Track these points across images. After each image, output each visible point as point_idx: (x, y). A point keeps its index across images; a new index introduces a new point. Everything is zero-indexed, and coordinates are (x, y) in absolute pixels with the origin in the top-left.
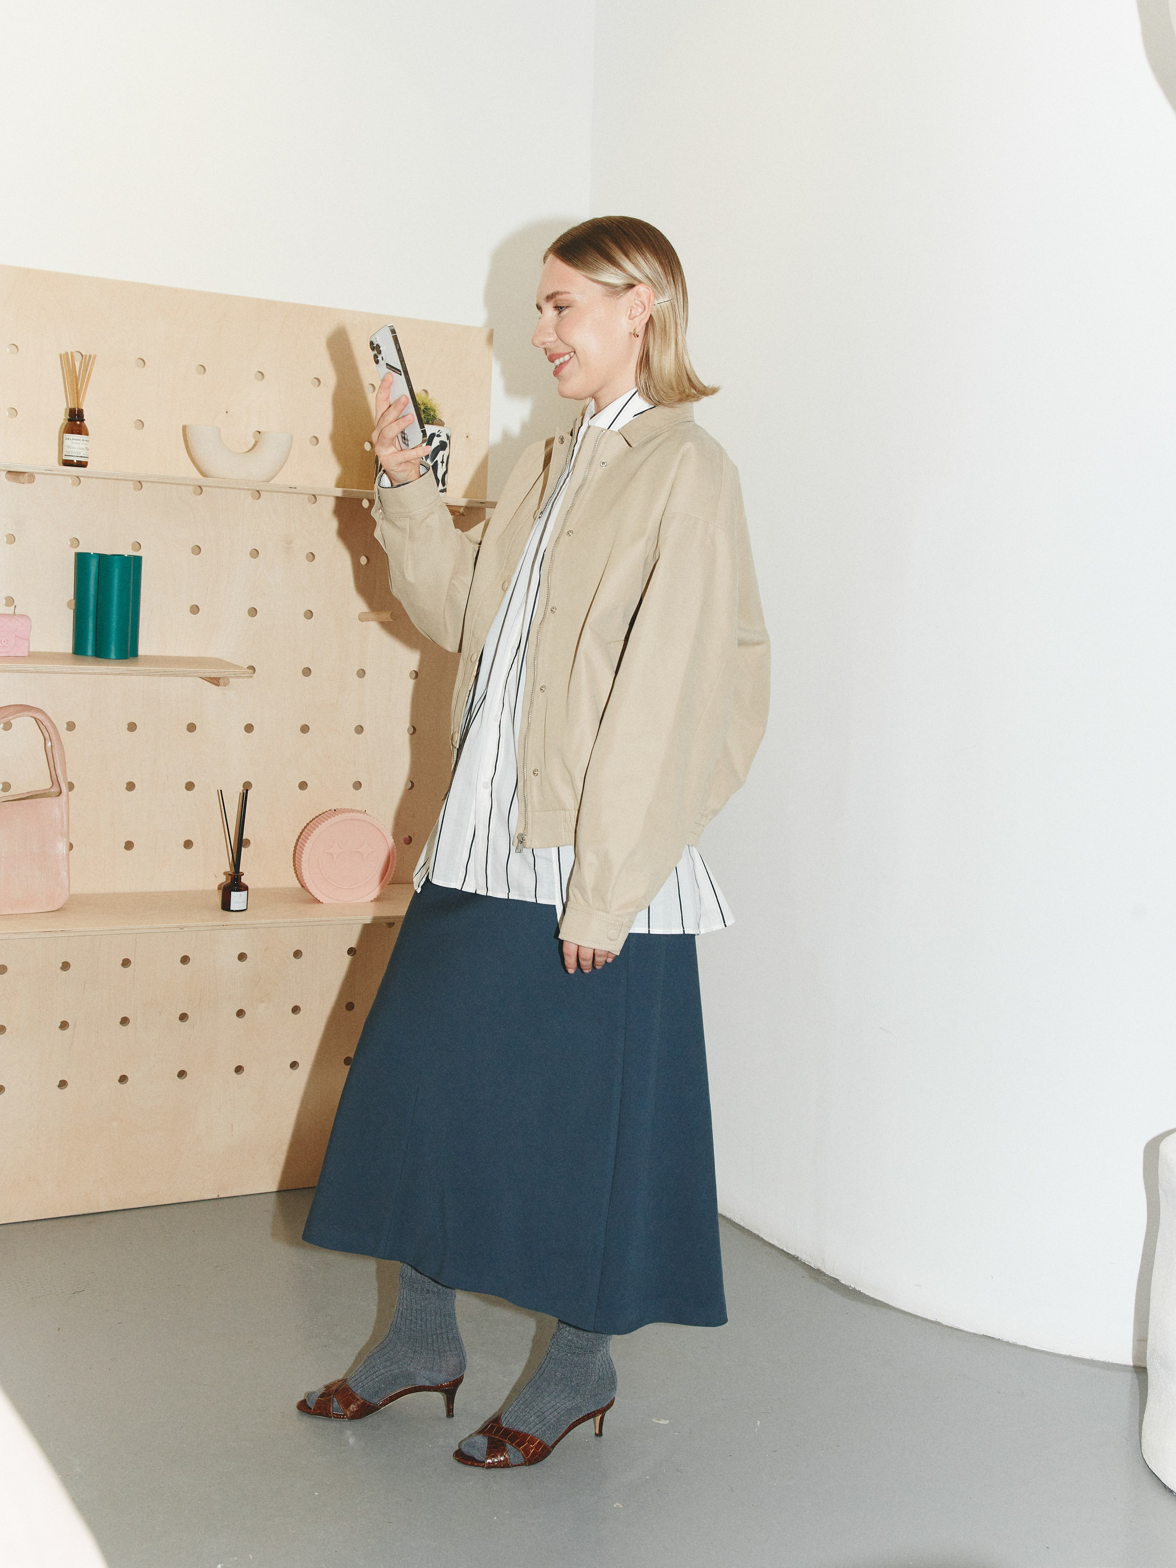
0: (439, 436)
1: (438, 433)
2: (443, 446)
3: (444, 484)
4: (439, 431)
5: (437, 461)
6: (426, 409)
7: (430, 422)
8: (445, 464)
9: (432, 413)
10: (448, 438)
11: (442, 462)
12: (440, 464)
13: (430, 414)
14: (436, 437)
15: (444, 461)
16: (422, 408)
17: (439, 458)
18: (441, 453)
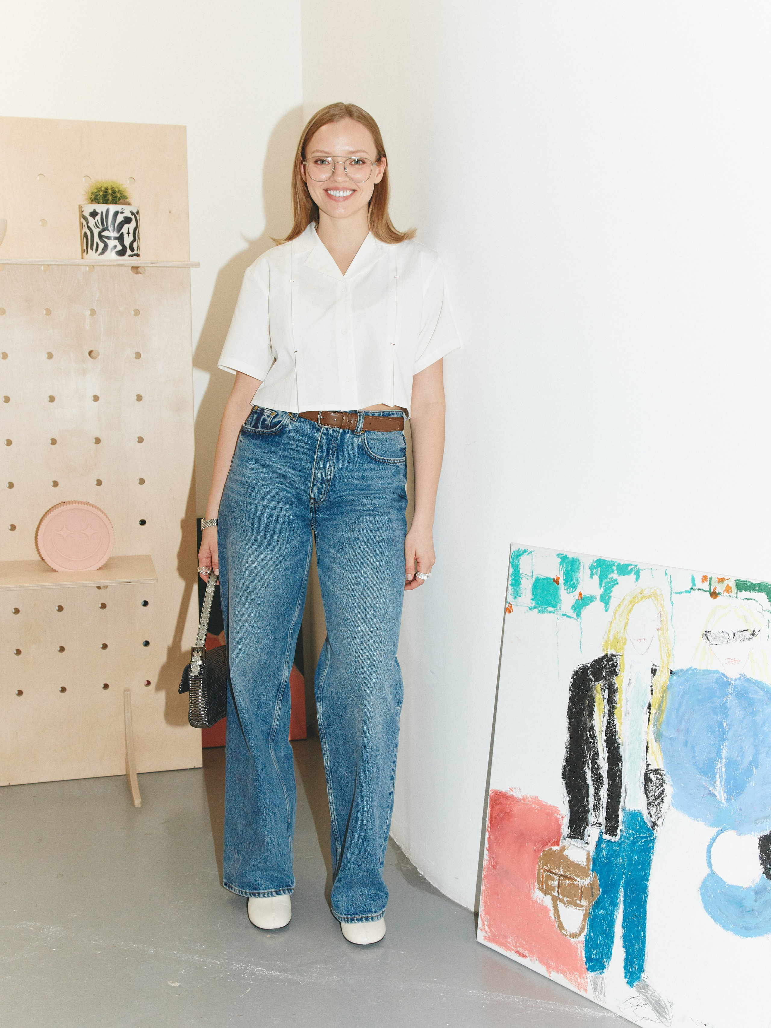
0: (122, 213)
1: (122, 211)
2: (127, 220)
3: (132, 249)
4: (122, 209)
5: (123, 233)
6: (114, 192)
7: (118, 203)
8: (131, 235)
9: (119, 195)
10: (132, 213)
11: (128, 233)
12: (126, 236)
13: (117, 196)
14: (119, 214)
15: (130, 232)
16: (110, 191)
17: (125, 230)
18: (126, 226)
